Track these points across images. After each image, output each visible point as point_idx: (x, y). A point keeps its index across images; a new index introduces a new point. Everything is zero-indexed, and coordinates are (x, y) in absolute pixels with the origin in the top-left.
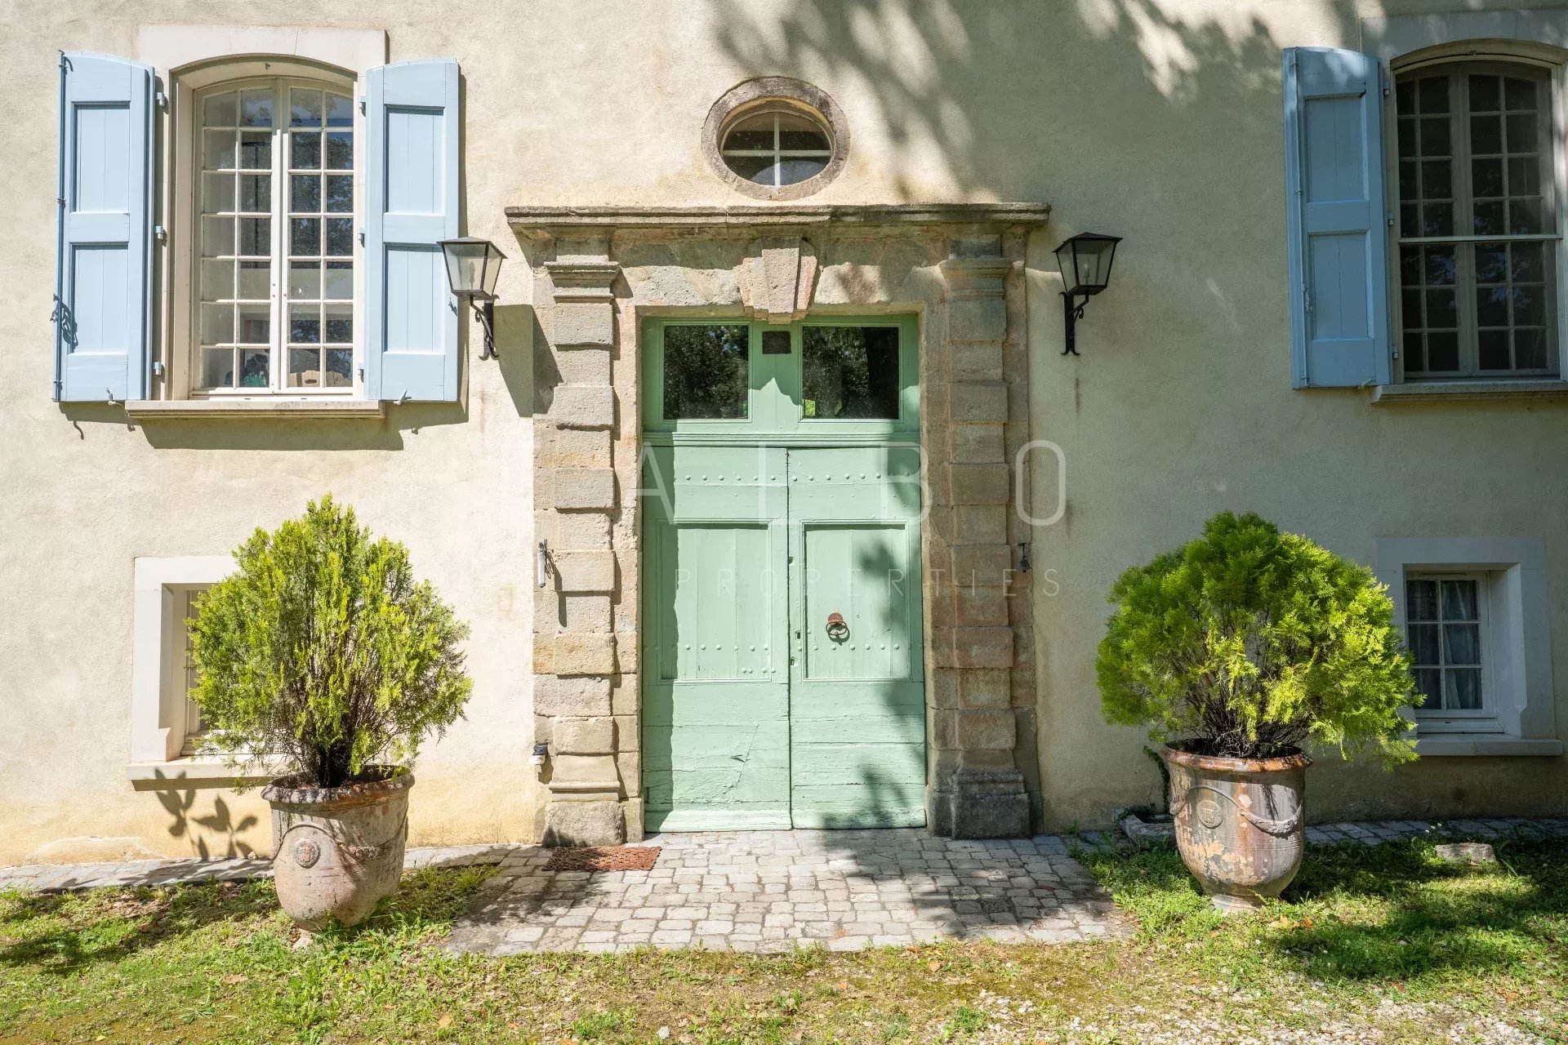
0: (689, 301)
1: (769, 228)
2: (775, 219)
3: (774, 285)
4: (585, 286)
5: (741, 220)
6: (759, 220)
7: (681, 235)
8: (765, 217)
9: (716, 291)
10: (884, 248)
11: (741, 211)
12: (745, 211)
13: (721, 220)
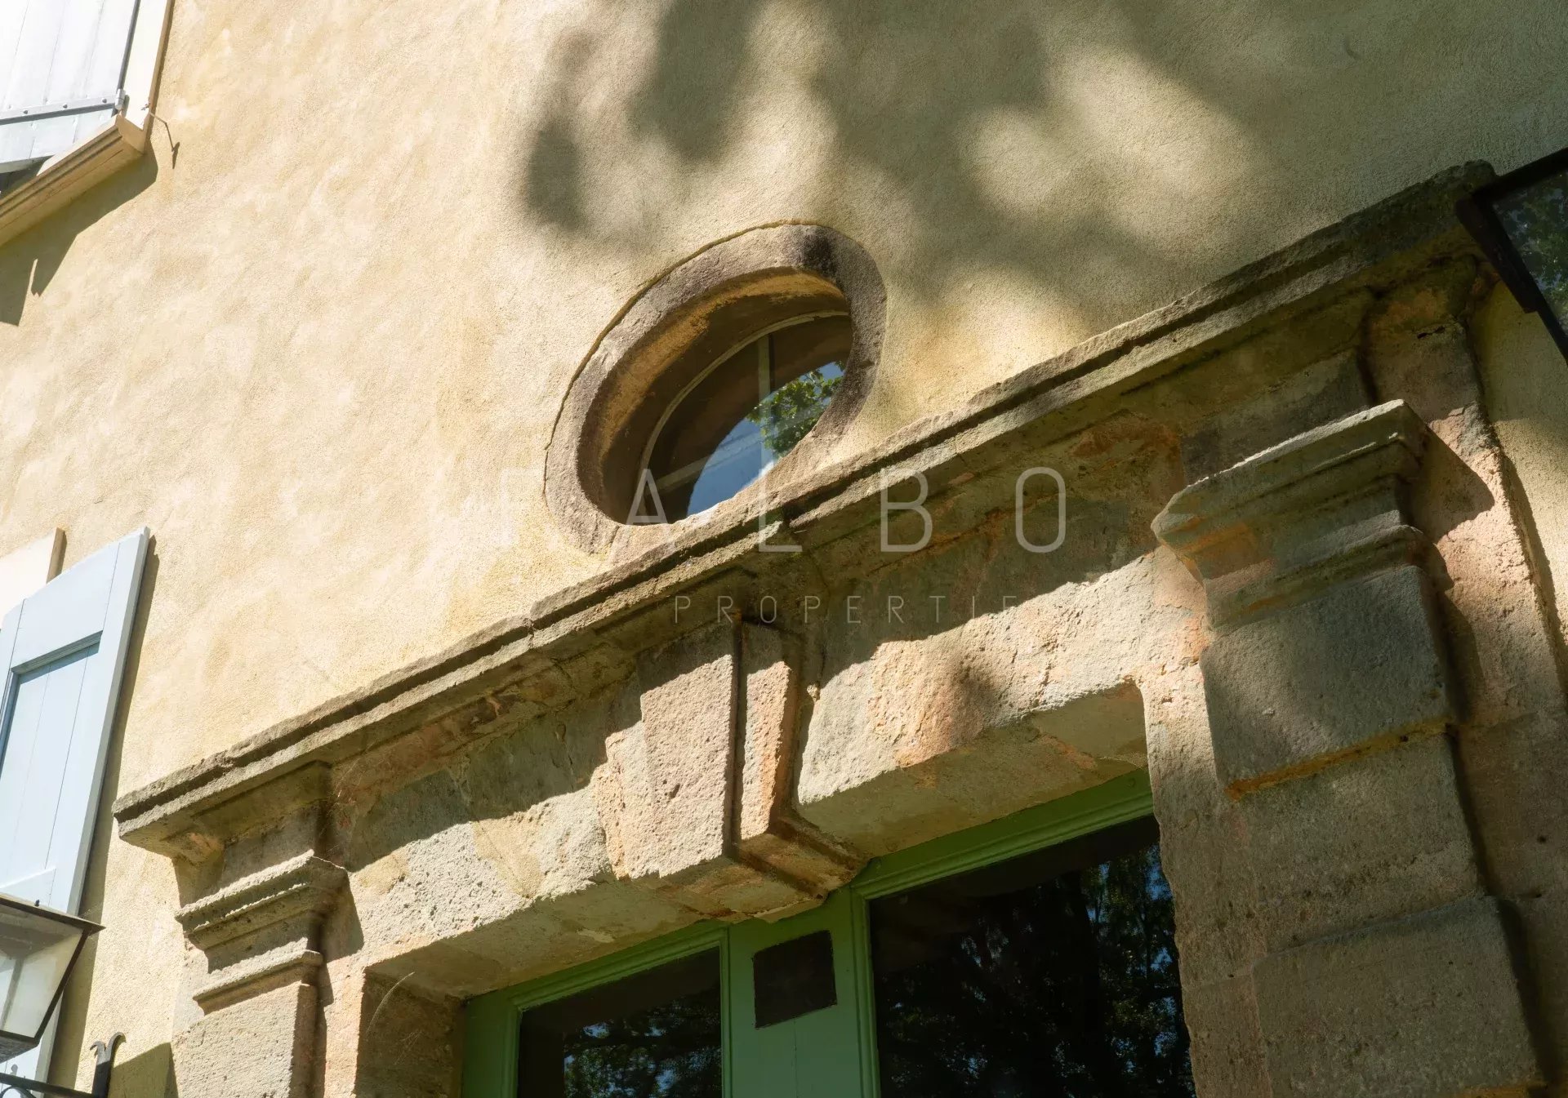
0: (482, 913)
1: (641, 622)
2: (645, 590)
3: (669, 787)
4: (261, 951)
5: (564, 627)
6: (607, 609)
7: (468, 729)
8: (619, 596)
9: (548, 860)
10: (986, 557)
11: (560, 605)
12: (569, 600)
13: (519, 648)
